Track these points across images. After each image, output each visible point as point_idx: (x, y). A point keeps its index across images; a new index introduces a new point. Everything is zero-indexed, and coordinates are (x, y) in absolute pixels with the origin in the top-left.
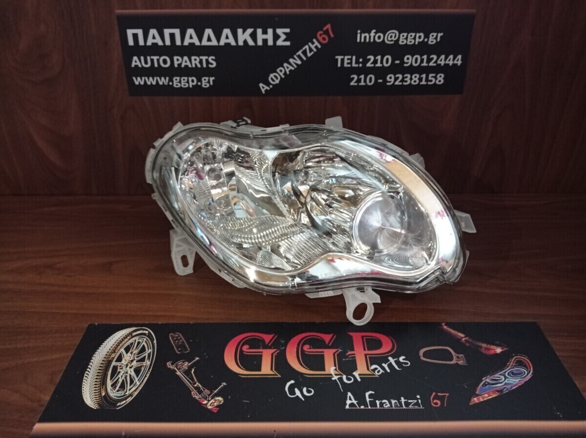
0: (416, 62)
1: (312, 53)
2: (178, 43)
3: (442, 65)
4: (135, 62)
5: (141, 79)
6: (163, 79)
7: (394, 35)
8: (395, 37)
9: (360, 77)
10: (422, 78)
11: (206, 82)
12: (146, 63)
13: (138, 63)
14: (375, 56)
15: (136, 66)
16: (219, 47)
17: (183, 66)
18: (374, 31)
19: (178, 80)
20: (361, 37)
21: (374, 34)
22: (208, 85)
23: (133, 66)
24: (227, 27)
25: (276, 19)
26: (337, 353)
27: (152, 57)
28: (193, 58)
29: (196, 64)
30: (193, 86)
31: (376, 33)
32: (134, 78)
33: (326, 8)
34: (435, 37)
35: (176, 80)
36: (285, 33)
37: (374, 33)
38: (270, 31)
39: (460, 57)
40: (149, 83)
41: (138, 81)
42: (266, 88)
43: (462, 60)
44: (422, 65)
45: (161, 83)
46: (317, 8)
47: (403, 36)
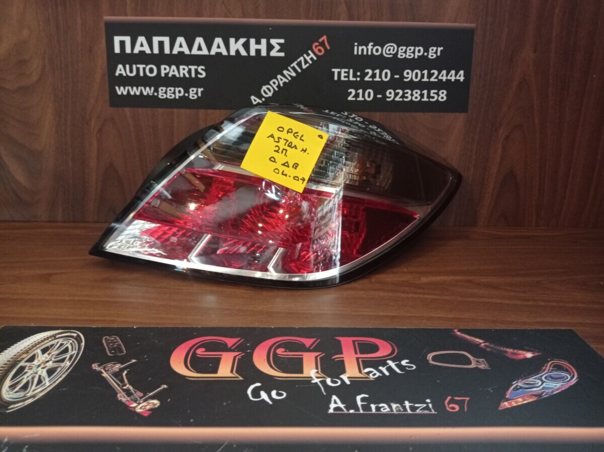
0: (416, 77)
1: (308, 65)
2: (167, 51)
3: (444, 80)
4: (120, 70)
5: (124, 89)
6: (148, 89)
7: (392, 48)
8: (393, 50)
9: (358, 92)
10: (424, 94)
11: (194, 93)
12: (131, 71)
13: (123, 72)
14: (373, 71)
15: (121, 75)
16: (209, 56)
17: (170, 75)
18: (372, 44)
19: (164, 91)
20: (358, 50)
21: (372, 47)
22: (196, 97)
23: (117, 74)
24: (219, 37)
25: (270, 29)
26: (320, 356)
27: (138, 66)
28: (181, 67)
29: (184, 74)
30: (179, 96)
31: (373, 46)
32: (117, 88)
33: (321, 19)
34: (434, 51)
35: (162, 90)
36: (279, 44)
37: (372, 45)
38: (264, 41)
39: (462, 72)
40: (132, 93)
41: (121, 91)
42: (258, 101)
43: (464, 76)
44: (423, 80)
45: (145, 93)
46: (312, 19)
47: (402, 49)
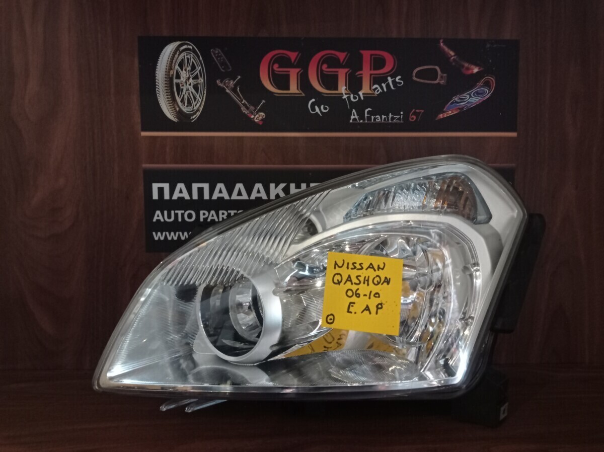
2: (206, 196)
4: (158, 216)
5: (162, 234)
6: (185, 233)
12: (169, 217)
13: (161, 218)
15: (157, 220)
16: (250, 201)
17: (209, 220)
23: (154, 220)
24: (259, 182)
25: (310, 174)
27: (176, 212)
28: (221, 212)
32: (154, 233)
38: (304, 185)
40: (170, 238)
41: (158, 236)
45: (183, 238)
46: (351, 164)
